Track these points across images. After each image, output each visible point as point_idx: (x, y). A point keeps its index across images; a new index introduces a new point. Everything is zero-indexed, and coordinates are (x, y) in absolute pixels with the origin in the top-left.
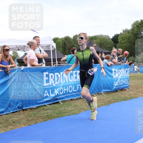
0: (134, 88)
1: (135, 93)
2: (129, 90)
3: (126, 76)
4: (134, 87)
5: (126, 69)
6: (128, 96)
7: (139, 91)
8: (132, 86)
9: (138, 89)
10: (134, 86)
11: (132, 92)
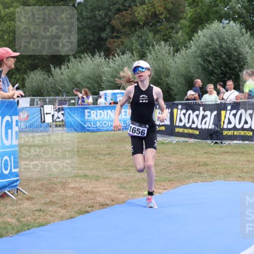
0: (35, 189)
1: (38, 207)
2: (19, 197)
3: (7, 143)
4: (39, 183)
5: (7, 118)
6: (13, 221)
7: (54, 200)
8: (30, 180)
9: (52, 192)
10: (37, 180)
11: (26, 204)
